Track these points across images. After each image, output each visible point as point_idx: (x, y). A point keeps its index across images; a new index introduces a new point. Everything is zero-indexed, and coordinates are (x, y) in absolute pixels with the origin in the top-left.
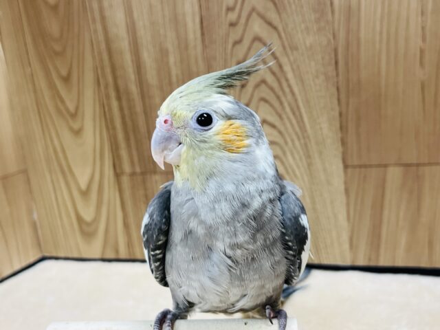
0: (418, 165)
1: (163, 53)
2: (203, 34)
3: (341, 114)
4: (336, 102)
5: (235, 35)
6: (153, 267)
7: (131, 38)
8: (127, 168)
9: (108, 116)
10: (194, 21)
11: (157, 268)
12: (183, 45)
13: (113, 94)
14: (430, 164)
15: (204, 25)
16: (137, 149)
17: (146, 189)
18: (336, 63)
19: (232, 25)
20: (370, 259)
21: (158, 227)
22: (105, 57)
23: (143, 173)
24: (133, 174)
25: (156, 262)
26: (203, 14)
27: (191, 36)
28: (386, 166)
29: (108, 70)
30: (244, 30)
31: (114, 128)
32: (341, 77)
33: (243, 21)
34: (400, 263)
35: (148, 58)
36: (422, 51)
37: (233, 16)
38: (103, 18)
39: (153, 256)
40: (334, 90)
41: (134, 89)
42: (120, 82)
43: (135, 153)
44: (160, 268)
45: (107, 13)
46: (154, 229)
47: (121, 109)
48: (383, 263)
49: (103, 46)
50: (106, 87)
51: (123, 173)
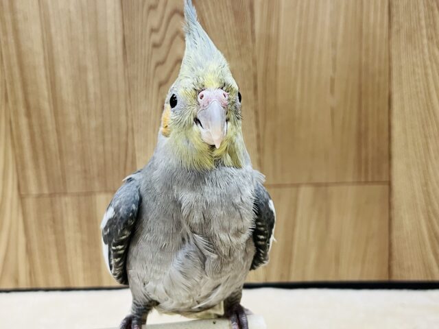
0: (327, 185)
1: (82, 69)
2: (125, 53)
3: (258, 136)
4: (253, 124)
5: (158, 55)
6: (113, 262)
7: (47, 54)
8: (33, 189)
9: (14, 133)
10: (116, 40)
11: (117, 264)
12: (103, 63)
13: (22, 110)
14: (337, 184)
15: (127, 44)
16: (47, 169)
17: (53, 212)
18: (256, 88)
19: (156, 46)
20: (282, 276)
21: (124, 221)
22: (16, 70)
23: (52, 195)
24: (40, 196)
25: (117, 258)
26: (126, 33)
27: (112, 54)
28: (297, 186)
29: (18, 85)
30: (168, 52)
31: (21, 147)
32: (260, 101)
33: (166, 42)
34: (310, 278)
35: (64, 74)
36: (333, 80)
37: (156, 38)
38: (16, 31)
39: (114, 251)
40: (253, 114)
41: (46, 106)
42: (32, 99)
43: (43, 173)
44: (121, 264)
45: (21, 26)
46: (119, 223)
47: (30, 126)
48: (294, 278)
49: (14, 60)
50: (15, 103)
51: (28, 195)
